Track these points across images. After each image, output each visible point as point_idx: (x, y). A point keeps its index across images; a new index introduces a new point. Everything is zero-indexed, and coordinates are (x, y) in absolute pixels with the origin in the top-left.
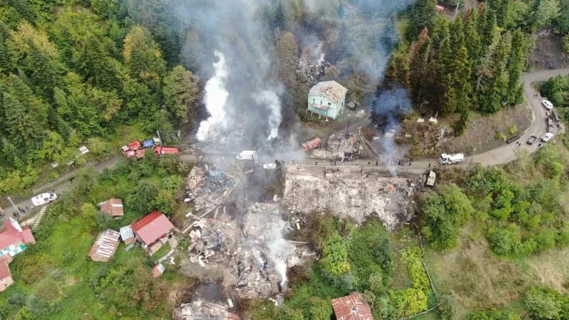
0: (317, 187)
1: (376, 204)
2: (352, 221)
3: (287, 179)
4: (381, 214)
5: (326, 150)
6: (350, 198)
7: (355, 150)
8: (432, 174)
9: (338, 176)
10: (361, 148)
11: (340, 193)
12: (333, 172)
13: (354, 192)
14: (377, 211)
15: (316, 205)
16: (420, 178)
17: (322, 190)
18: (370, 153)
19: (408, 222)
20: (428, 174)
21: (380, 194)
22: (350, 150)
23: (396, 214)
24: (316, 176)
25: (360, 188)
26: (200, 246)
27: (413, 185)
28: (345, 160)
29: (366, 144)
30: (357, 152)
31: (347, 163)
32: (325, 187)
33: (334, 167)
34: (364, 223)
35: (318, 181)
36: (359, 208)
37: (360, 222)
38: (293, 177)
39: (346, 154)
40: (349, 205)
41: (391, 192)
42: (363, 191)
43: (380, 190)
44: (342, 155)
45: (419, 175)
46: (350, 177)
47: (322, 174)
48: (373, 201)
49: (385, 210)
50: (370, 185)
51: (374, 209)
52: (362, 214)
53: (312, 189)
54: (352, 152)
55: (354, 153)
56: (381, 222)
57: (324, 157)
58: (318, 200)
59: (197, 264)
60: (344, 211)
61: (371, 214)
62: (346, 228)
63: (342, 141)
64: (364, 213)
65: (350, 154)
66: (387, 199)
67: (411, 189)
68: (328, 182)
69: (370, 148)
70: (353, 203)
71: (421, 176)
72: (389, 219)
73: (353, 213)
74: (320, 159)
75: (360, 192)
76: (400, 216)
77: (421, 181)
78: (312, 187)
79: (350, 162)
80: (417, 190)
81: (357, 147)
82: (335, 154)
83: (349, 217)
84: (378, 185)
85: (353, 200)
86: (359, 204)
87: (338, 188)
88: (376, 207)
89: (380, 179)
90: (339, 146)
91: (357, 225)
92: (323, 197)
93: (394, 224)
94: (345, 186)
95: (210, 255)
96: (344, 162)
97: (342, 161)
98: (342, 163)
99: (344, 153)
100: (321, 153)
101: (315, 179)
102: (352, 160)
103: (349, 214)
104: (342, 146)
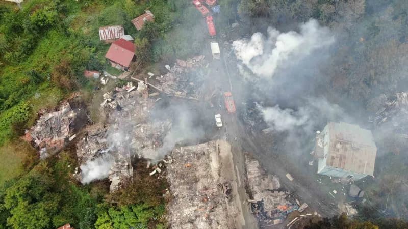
0: (202, 180)
3: (208, 144)
5: (259, 177)
6: (192, 222)
7: (269, 214)
17: (200, 186)
22: (268, 207)
24: (219, 174)
26: (119, 95)
31: (248, 208)
32: (206, 189)
33: (235, 191)
38: (212, 150)
39: (260, 204)
40: (182, 222)
44: (257, 198)
47: (225, 181)
53: (197, 174)
54: (265, 211)
57: (250, 176)
58: (183, 184)
59: (102, 99)
74: (246, 172)
78: (201, 172)
79: (251, 211)
81: (275, 216)
82: (256, 188)
83: (170, 226)
87: (202, 204)
90: (273, 191)
92: (190, 189)
94: (207, 211)
95: (111, 106)
96: (249, 203)
97: (250, 201)
98: (247, 201)
99: (260, 200)
100: (255, 171)
101: (215, 174)
102: (255, 214)
103: (174, 225)
104: (272, 194)
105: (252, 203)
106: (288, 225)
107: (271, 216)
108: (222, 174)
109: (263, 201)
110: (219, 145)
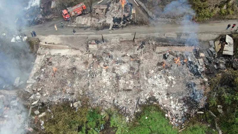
0: (75, 64)
1: (154, 86)
2: (121, 112)
3: (39, 54)
4: (163, 100)
6: (118, 78)
7: (126, 14)
8: (229, 39)
9: (104, 47)
10: (133, 11)
11: (104, 71)
12: (97, 42)
13: (124, 68)
14: (156, 95)
15: (68, 90)
16: (211, 46)
17: (82, 67)
18: (145, 17)
19: (200, 110)
20: (222, 40)
21: (160, 70)
22: (119, 15)
23: (183, 99)
24: (76, 49)
25: (131, 63)
27: (202, 55)
28: (115, 27)
29: (140, 6)
30: (128, 17)
31: (115, 30)
32: (86, 63)
33: (99, 37)
34: (138, 116)
35: (77, 56)
36: (130, 93)
37: (132, 114)
38: (47, 52)
39: (116, 20)
40: (116, 89)
41: (175, 67)
42: (136, 67)
43: (160, 64)
44: (110, 21)
45: (208, 42)
46: (119, 48)
47: (85, 45)
48: (150, 81)
49: (168, 94)
50: (146, 57)
51: (152, 93)
52: (135, 101)
53: (67, 67)
54: (122, 17)
55: (125, 18)
56: (162, 112)
57: (89, 24)
58: (72, 83)
60: (109, 98)
61: (148, 101)
62: (112, 125)
63: (111, 5)
64: (138, 99)
65: (120, 19)
66: (170, 77)
67: (201, 60)
68: (91, 56)
69: (144, 11)
70: (121, 86)
71: (212, 43)
72: (173, 106)
73: (122, 100)
74: (83, 28)
75: (132, 68)
76: (190, 102)
77: (212, 49)
78: (67, 65)
79: (120, 30)
80: (210, 62)
81: (129, 10)
82: (101, 21)
83: (116, 107)
84: (157, 58)
85: (122, 81)
86: (130, 87)
87: (102, 64)
88: (154, 90)
89: (159, 49)
90: (107, 10)
91: (128, 119)
92: (80, 77)
93: (181, 114)
94: (111, 61)
96: (112, 29)
97: (110, 28)
98: (110, 30)
99: (112, 19)
100: (85, 20)
101: (74, 53)
102: (123, 27)
103: (116, 102)
104: (110, 11)
105: (113, 27)
106: (138, 5)
107: (128, 14)
108: (77, 48)
109: (114, 18)
110: (46, 43)
